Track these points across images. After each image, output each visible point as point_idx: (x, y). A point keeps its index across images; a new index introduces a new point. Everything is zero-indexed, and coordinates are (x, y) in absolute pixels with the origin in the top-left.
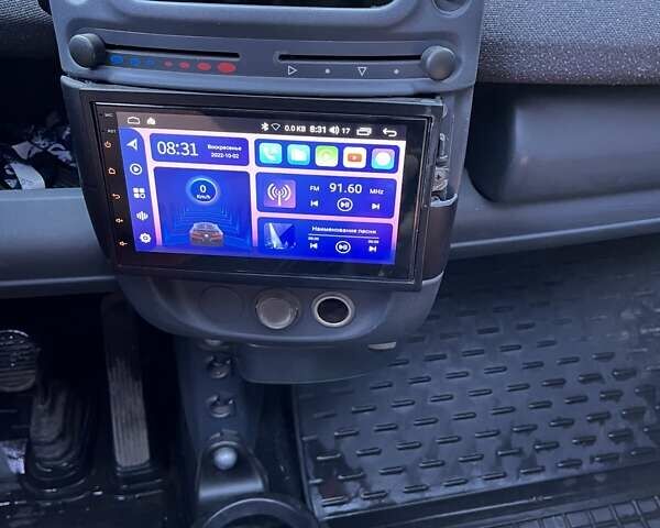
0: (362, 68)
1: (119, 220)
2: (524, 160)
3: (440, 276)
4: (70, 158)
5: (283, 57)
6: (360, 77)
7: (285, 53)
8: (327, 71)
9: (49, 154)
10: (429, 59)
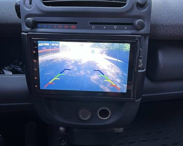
0: (115, 27)
1: (36, 78)
2: (162, 66)
3: (140, 99)
4: (21, 70)
5: (91, 23)
6: (115, 29)
7: (91, 22)
8: (105, 27)
9: (15, 69)
10: (136, 23)
